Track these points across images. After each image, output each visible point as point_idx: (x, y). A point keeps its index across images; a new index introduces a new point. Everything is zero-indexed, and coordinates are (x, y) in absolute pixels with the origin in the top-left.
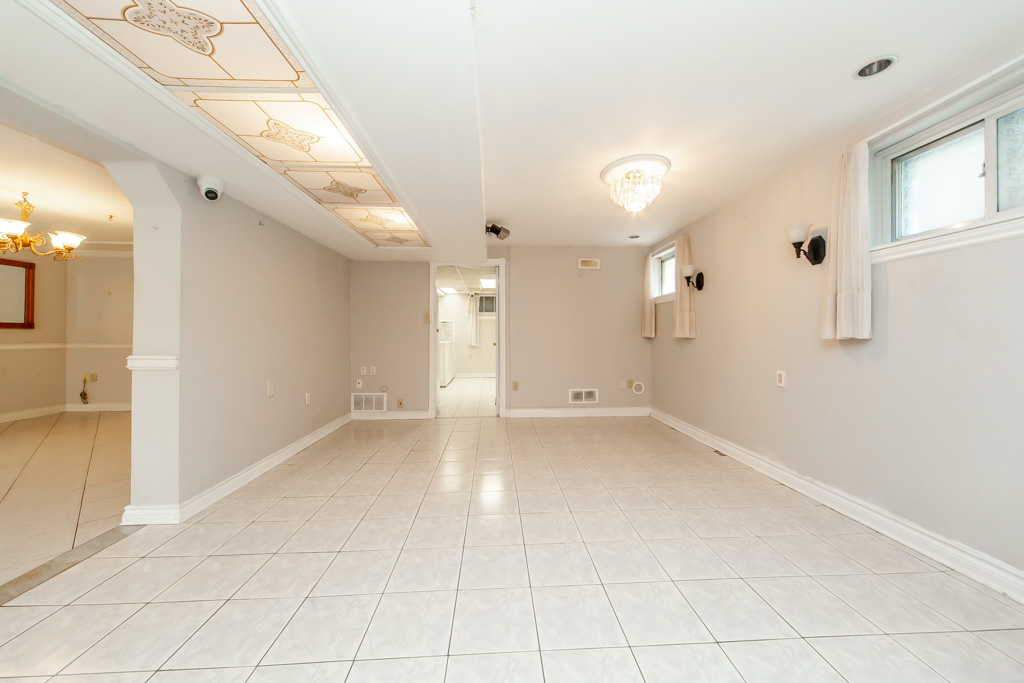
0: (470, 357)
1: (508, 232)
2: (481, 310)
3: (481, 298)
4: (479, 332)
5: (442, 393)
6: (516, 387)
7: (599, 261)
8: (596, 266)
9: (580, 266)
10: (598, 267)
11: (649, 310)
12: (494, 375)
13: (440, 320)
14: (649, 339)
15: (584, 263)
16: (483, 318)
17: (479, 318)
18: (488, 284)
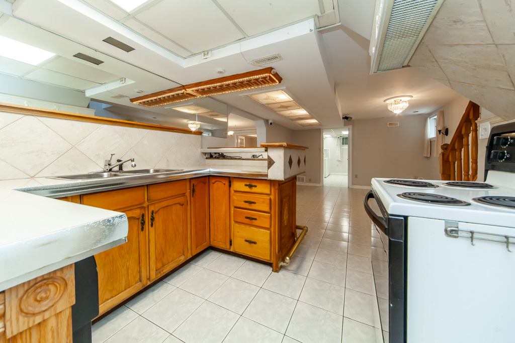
0: (338, 165)
1: (351, 118)
2: (343, 144)
3: (343, 138)
4: (342, 154)
5: (324, 179)
6: (356, 176)
7: (398, 123)
8: (397, 125)
9: (388, 126)
10: (398, 125)
11: (427, 144)
12: (347, 174)
13: (324, 149)
14: (427, 158)
15: (390, 124)
16: (344, 147)
17: (342, 147)
18: (345, 133)
